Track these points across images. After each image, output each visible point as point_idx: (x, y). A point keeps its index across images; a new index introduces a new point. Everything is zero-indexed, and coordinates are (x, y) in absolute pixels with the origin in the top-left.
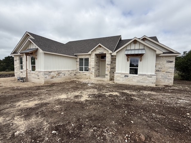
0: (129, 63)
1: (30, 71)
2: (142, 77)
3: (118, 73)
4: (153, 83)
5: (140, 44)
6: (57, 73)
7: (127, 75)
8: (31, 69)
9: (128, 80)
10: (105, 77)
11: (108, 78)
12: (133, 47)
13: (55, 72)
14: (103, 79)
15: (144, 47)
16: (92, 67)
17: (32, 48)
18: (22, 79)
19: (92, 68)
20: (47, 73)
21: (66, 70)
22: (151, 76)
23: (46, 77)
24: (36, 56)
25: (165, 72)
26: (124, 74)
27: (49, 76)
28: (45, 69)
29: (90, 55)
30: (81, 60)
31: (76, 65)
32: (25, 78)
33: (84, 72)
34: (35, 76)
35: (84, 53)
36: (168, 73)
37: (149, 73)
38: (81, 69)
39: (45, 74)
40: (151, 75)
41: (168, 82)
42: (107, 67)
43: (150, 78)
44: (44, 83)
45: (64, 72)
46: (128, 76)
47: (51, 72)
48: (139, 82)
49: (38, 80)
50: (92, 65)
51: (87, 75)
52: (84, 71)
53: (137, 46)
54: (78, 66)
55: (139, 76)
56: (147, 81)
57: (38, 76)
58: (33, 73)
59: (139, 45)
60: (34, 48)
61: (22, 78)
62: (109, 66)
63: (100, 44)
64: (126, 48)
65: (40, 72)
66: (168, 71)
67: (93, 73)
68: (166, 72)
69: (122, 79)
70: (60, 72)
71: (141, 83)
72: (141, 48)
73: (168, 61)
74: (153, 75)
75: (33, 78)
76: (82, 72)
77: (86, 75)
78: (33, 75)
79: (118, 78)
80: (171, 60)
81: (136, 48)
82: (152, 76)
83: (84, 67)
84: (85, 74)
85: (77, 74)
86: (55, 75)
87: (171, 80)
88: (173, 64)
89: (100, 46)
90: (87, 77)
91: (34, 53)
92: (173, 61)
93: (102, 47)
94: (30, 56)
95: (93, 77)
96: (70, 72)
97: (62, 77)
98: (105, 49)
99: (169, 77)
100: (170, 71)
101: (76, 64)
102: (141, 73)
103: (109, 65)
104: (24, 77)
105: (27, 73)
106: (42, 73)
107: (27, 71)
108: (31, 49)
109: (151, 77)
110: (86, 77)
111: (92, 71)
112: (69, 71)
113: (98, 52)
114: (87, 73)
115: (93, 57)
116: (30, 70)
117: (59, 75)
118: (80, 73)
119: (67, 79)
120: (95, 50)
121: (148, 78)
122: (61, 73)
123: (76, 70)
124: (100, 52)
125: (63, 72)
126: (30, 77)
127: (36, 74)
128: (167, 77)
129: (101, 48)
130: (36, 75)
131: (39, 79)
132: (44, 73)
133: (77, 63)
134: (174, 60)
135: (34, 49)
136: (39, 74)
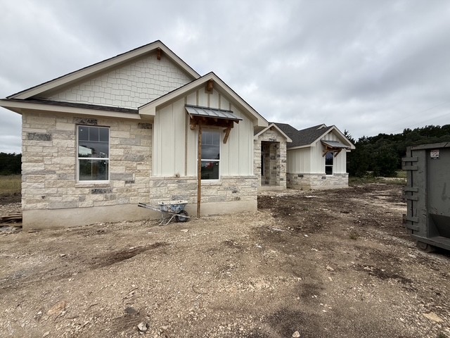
0: (324, 159)
3: (315, 175)
4: (346, 184)
8: (194, 172)
9: (326, 183)
11: (283, 184)
26: (321, 175)
34: (222, 193)
42: (282, 166)
46: (325, 178)
55: (335, 177)
56: (342, 182)
57: (235, 192)
65: (242, 179)
69: (319, 183)
71: (337, 185)
72: (335, 140)
78: (212, 192)
93: (275, 130)
98: (279, 134)
102: (336, 173)
103: (285, 162)
106: (249, 182)
113: (266, 138)
115: (258, 146)
121: (342, 178)
124: (270, 137)
127: (226, 185)
129: (272, 131)
130: (226, 189)
136: (240, 186)
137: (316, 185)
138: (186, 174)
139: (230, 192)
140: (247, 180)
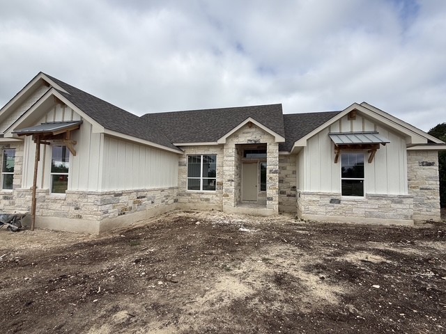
0: (339, 166)
1: (47, 192)
2: (377, 202)
3: (313, 194)
4: (406, 217)
5: (365, 121)
6: (134, 196)
7: (338, 198)
8: (48, 185)
9: (341, 211)
10: (264, 205)
11: (273, 206)
12: (346, 128)
13: (129, 193)
14: (261, 210)
15: (375, 128)
16: (229, 178)
17: (59, 119)
18: (15, 219)
19: (229, 181)
20: (108, 197)
21: (156, 187)
22: (400, 200)
23: (106, 212)
24: (75, 143)
25: (418, 190)
26: (328, 195)
27: (114, 207)
28: (103, 186)
29: (222, 146)
30: (194, 160)
31: (179, 174)
32: (24, 216)
33: (203, 194)
34: (65, 208)
35: (205, 142)
36: (426, 191)
37: (394, 193)
38: (193, 185)
39: (104, 202)
40: (400, 197)
41: (428, 213)
42: (271, 178)
43: (399, 206)
44: (101, 232)
45: (152, 194)
46: (339, 202)
47: (120, 195)
48: (371, 217)
49: (77, 221)
50: (227, 173)
51: (211, 201)
52: (201, 190)
53: (357, 126)
54: (185, 177)
55: (370, 201)
56: (391, 213)
57: (77, 209)
58: (55, 200)
59: (363, 123)
60: (68, 118)
61: (16, 216)
62: (276, 177)
63: (250, 119)
64: (330, 130)
65: (84, 195)
66: (424, 186)
67: (232, 196)
68: (421, 189)
69: (322, 209)
70: (143, 194)
71: (376, 217)
72: (367, 130)
73: (423, 163)
74: (405, 197)
75: (57, 214)
76: (197, 193)
77: (207, 200)
78: (56, 206)
79: (313, 208)
80: (429, 160)
81: (355, 130)
82: (404, 200)
83: (201, 178)
84: (205, 197)
85: (182, 199)
86: (131, 205)
87: (434, 207)
88: (436, 170)
89: (250, 125)
90: (211, 206)
91: (68, 134)
92: (434, 163)
93: (256, 127)
94: (49, 144)
95: (229, 205)
96: (166, 193)
97: (148, 208)
98: (264, 132)
99: (429, 201)
100: (430, 187)
101: (180, 172)
102: (372, 192)
103: (275, 172)
104: (23, 212)
105: (35, 200)
106: (91, 199)
107: (34, 193)
108: (54, 123)
109: (400, 202)
110: (207, 207)
111: (227, 190)
112: (163, 190)
113: (243, 139)
114: (213, 194)
115: (230, 151)
116: (45, 188)
117: (140, 203)
118: (189, 195)
119: (159, 213)
120: (235, 135)
121: (393, 205)
122: (144, 197)
123: (177, 188)
124: (250, 138)
125: (150, 195)
126: (45, 212)
127: (69, 200)
128: (425, 202)
129: (253, 130)
130: (69, 204)
131: (80, 217)
132: (100, 197)
133: (182, 167)
134: (435, 159)
135: (68, 123)
136: (82, 202)
137: (315, 213)
138: (42, 187)
139: (72, 208)
140: (89, 196)
